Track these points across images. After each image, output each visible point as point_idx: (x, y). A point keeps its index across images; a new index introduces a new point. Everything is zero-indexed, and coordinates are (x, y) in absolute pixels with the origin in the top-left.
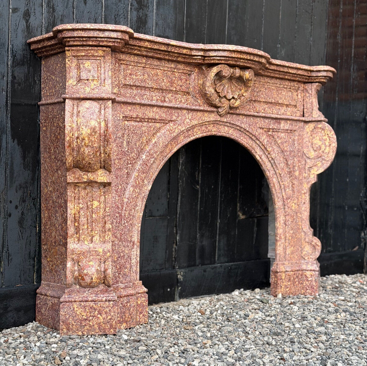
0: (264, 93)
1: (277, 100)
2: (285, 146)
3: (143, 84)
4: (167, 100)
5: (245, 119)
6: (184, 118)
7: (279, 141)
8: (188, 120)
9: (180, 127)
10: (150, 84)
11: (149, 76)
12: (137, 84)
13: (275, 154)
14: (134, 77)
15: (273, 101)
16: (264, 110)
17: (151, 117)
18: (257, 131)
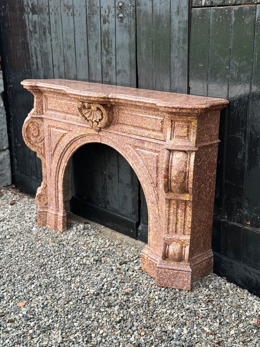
0: (130, 119)
1: (141, 125)
2: (148, 162)
3: (55, 109)
4: (67, 118)
5: (115, 136)
6: (76, 130)
7: (144, 157)
8: (78, 131)
9: (74, 135)
10: (59, 109)
11: (58, 104)
12: (53, 108)
13: (140, 166)
14: (51, 105)
15: (138, 125)
16: (130, 131)
17: (60, 127)
18: (124, 146)
